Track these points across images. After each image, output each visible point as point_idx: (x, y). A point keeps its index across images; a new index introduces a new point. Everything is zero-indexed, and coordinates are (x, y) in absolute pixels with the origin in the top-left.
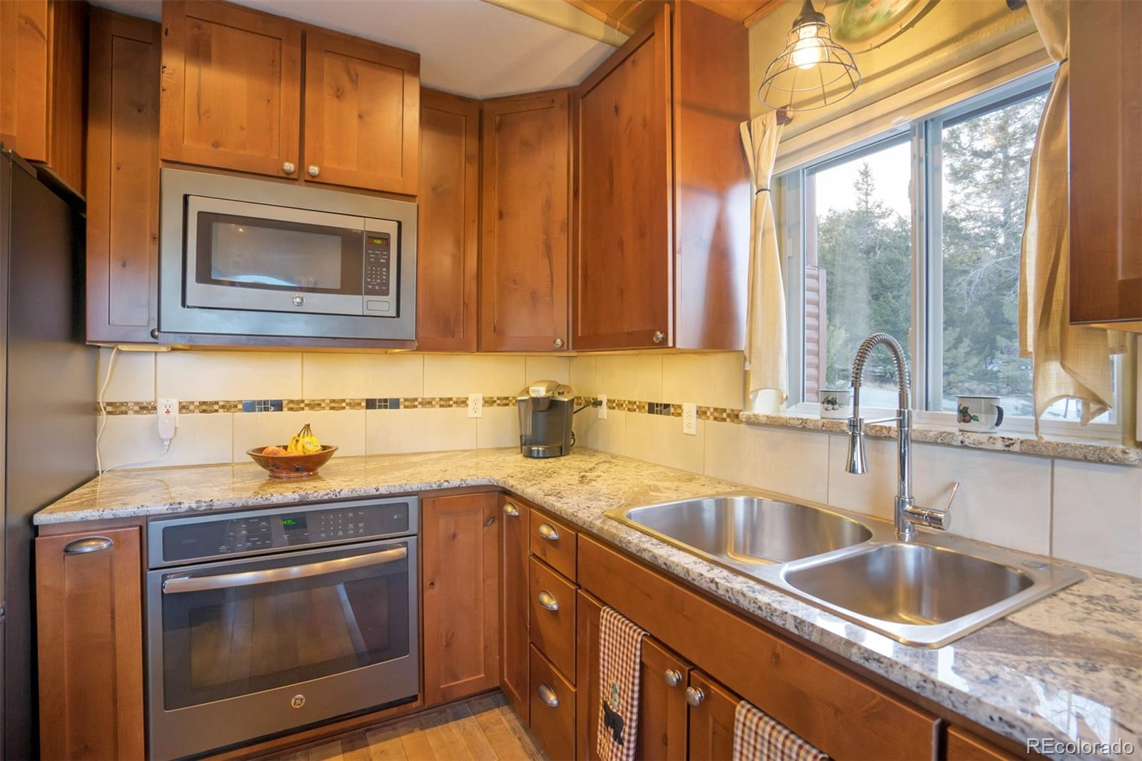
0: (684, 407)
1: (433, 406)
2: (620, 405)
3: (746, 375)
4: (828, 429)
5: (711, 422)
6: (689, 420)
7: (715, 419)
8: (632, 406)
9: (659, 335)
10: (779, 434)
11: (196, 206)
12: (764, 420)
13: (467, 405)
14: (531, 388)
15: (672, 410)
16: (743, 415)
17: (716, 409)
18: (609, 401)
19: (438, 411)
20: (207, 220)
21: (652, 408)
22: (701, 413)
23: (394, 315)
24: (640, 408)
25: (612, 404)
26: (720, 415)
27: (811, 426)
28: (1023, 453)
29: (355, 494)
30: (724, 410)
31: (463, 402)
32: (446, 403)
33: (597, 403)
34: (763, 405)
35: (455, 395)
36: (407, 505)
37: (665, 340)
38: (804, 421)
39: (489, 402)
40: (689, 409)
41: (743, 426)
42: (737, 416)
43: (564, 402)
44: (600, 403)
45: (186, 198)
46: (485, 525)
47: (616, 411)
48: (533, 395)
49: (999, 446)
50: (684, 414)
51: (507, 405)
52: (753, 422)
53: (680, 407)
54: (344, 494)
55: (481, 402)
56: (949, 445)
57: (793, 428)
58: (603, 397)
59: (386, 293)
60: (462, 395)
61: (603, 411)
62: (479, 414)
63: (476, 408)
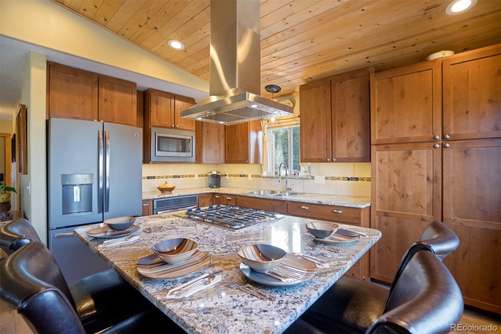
0: (249, 175)
1: (187, 177)
2: (232, 176)
3: (262, 168)
4: (276, 178)
5: (255, 178)
6: (250, 178)
7: (256, 177)
8: (235, 176)
9: (247, 161)
10: (268, 179)
11: (157, 135)
12: (265, 177)
13: (195, 177)
14: (213, 172)
15: (246, 176)
16: (261, 176)
17: (256, 175)
18: (229, 175)
19: (188, 178)
20: (159, 137)
21: (241, 176)
22: (252, 176)
23: (191, 156)
24: (238, 176)
25: (230, 176)
26: (256, 176)
27: (273, 177)
28: (300, 179)
29: (188, 194)
30: (257, 175)
31: (194, 176)
32: (190, 176)
33: (226, 175)
34: (265, 174)
35: (192, 174)
36: (196, 197)
37: (248, 162)
38: (272, 176)
39: (199, 176)
40: (250, 175)
41: (261, 178)
42: (260, 176)
43: (219, 175)
44: (227, 175)
45: (155, 133)
46: (210, 201)
47: (231, 177)
48: (213, 173)
49: (298, 178)
50: (249, 177)
51: (203, 176)
52: (263, 177)
53: (247, 175)
54: (186, 194)
55: (198, 176)
56: (292, 178)
57: (270, 178)
58: (227, 174)
59: (190, 152)
60: (193, 174)
61: (227, 177)
62: (197, 179)
63: (196, 177)
